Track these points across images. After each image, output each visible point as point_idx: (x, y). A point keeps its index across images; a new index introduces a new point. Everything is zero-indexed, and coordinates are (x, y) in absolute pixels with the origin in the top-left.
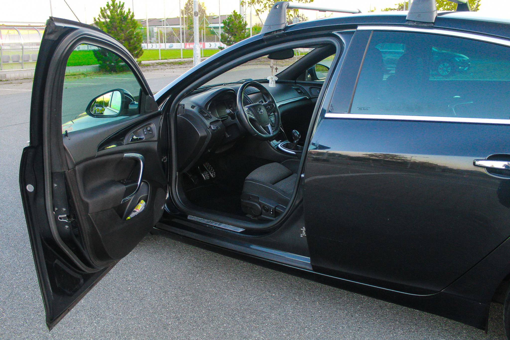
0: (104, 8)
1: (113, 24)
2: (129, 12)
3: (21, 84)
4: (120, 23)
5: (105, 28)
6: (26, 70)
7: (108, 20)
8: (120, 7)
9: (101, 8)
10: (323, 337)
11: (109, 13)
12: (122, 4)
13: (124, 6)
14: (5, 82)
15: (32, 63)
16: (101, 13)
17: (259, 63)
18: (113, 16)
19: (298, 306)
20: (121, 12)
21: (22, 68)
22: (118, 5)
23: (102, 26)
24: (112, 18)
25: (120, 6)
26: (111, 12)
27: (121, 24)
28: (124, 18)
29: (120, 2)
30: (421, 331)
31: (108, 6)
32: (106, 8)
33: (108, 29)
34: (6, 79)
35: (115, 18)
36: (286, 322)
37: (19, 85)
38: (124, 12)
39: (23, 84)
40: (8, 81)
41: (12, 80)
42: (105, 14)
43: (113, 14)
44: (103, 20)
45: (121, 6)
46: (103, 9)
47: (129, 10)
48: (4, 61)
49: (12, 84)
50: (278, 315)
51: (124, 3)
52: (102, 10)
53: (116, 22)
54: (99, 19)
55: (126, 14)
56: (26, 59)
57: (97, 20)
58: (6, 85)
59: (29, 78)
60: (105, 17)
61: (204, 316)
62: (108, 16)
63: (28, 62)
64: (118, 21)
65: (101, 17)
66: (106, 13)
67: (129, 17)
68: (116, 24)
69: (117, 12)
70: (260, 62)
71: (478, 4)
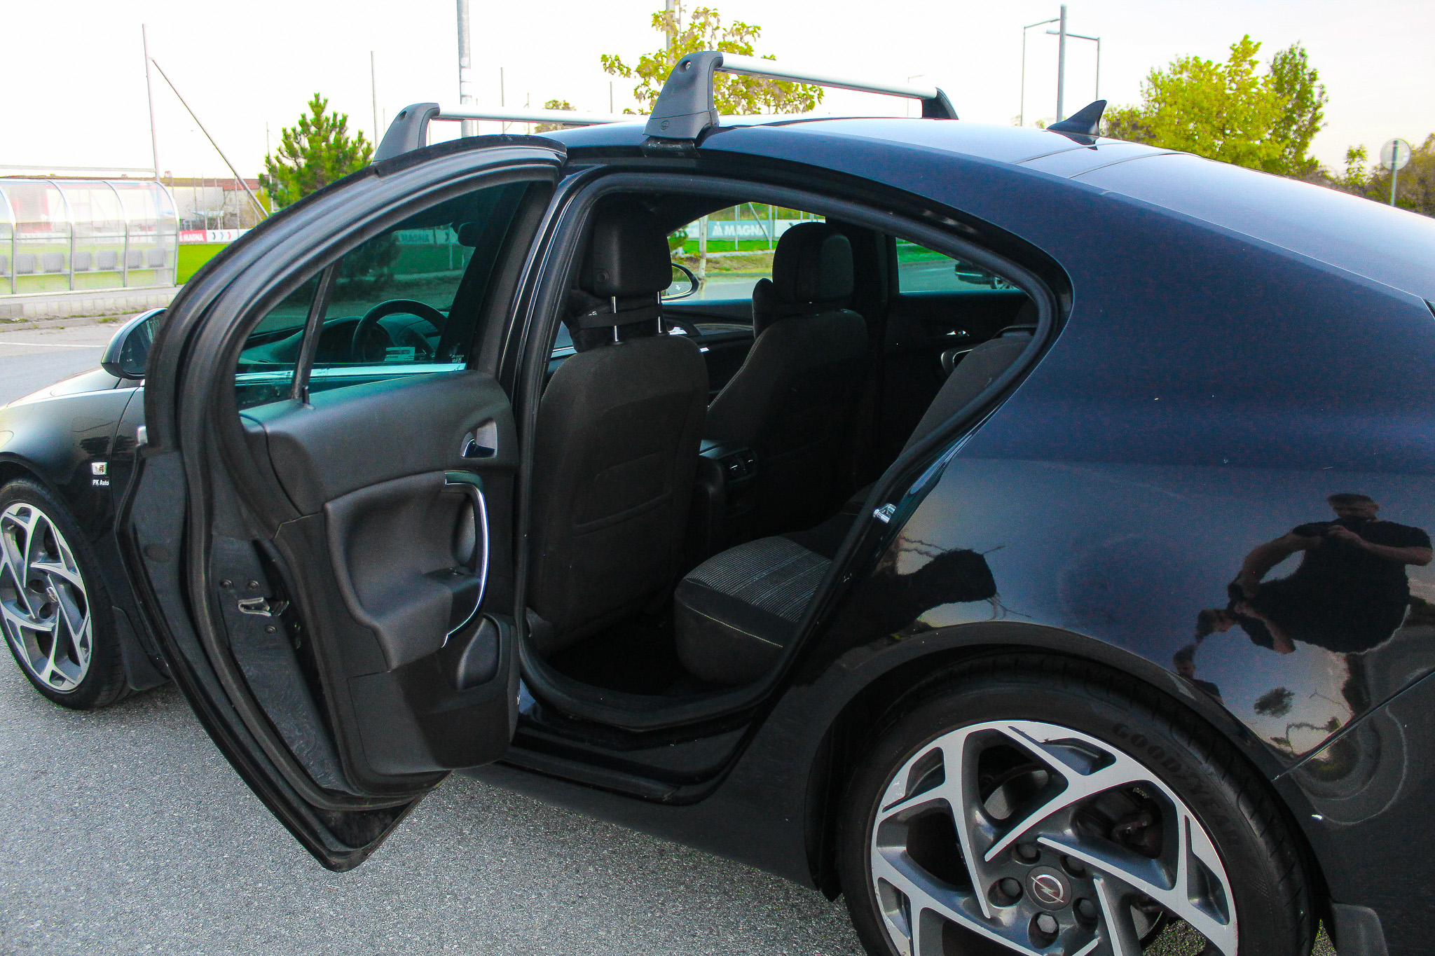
0: (294, 130)
1: (315, 173)
2: (361, 141)
3: (62, 330)
4: (333, 169)
5: (295, 182)
6: (82, 293)
7: (303, 162)
8: (336, 128)
9: (285, 131)
10: (478, 916)
11: (305, 142)
12: (340, 118)
13: (348, 124)
14: (20, 325)
15: (96, 274)
16: (285, 142)
17: (716, 271)
18: (315, 152)
19: (460, 847)
20: (337, 141)
21: (69, 289)
22: (331, 122)
23: (285, 177)
24: (313, 157)
25: (334, 126)
26: (310, 141)
27: (335, 172)
28: (345, 157)
29: (335, 115)
30: (728, 908)
31: (303, 124)
32: (299, 129)
33: (301, 185)
34: (22, 318)
35: (320, 157)
36: (409, 880)
37: (54, 331)
38: (347, 142)
39: (67, 329)
40: (26, 321)
41: (38, 320)
42: (296, 145)
43: (315, 145)
44: (290, 163)
45: (338, 124)
46: (290, 132)
47: (361, 134)
48: (21, 269)
49: (36, 330)
50: (398, 866)
51: (345, 119)
52: (287, 137)
53: (323, 168)
54: (278, 159)
55: (350, 145)
56: (81, 266)
57: (274, 161)
58: (19, 332)
59: (85, 314)
60: (293, 154)
61: (222, 866)
62: (303, 150)
63: (87, 272)
64: (328, 165)
65: (285, 154)
66: (298, 143)
67: (360, 154)
68: (324, 172)
69: (326, 139)
70: (720, 269)
71: (1314, 114)
